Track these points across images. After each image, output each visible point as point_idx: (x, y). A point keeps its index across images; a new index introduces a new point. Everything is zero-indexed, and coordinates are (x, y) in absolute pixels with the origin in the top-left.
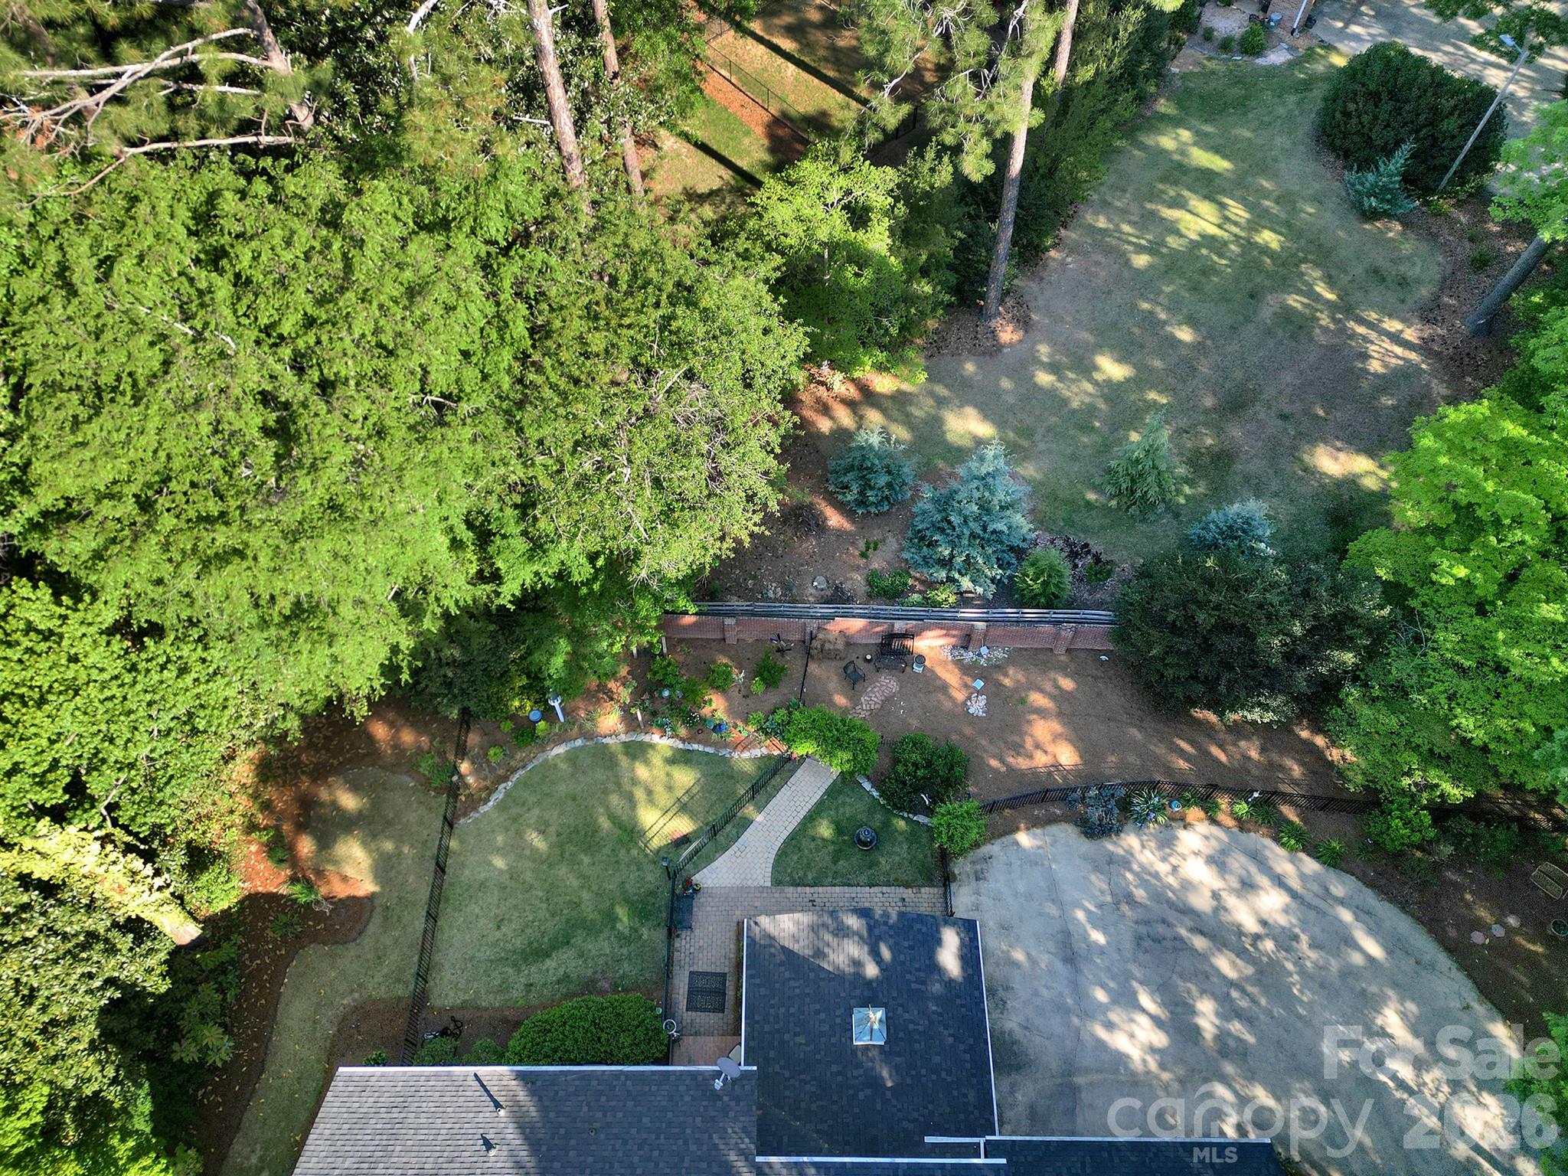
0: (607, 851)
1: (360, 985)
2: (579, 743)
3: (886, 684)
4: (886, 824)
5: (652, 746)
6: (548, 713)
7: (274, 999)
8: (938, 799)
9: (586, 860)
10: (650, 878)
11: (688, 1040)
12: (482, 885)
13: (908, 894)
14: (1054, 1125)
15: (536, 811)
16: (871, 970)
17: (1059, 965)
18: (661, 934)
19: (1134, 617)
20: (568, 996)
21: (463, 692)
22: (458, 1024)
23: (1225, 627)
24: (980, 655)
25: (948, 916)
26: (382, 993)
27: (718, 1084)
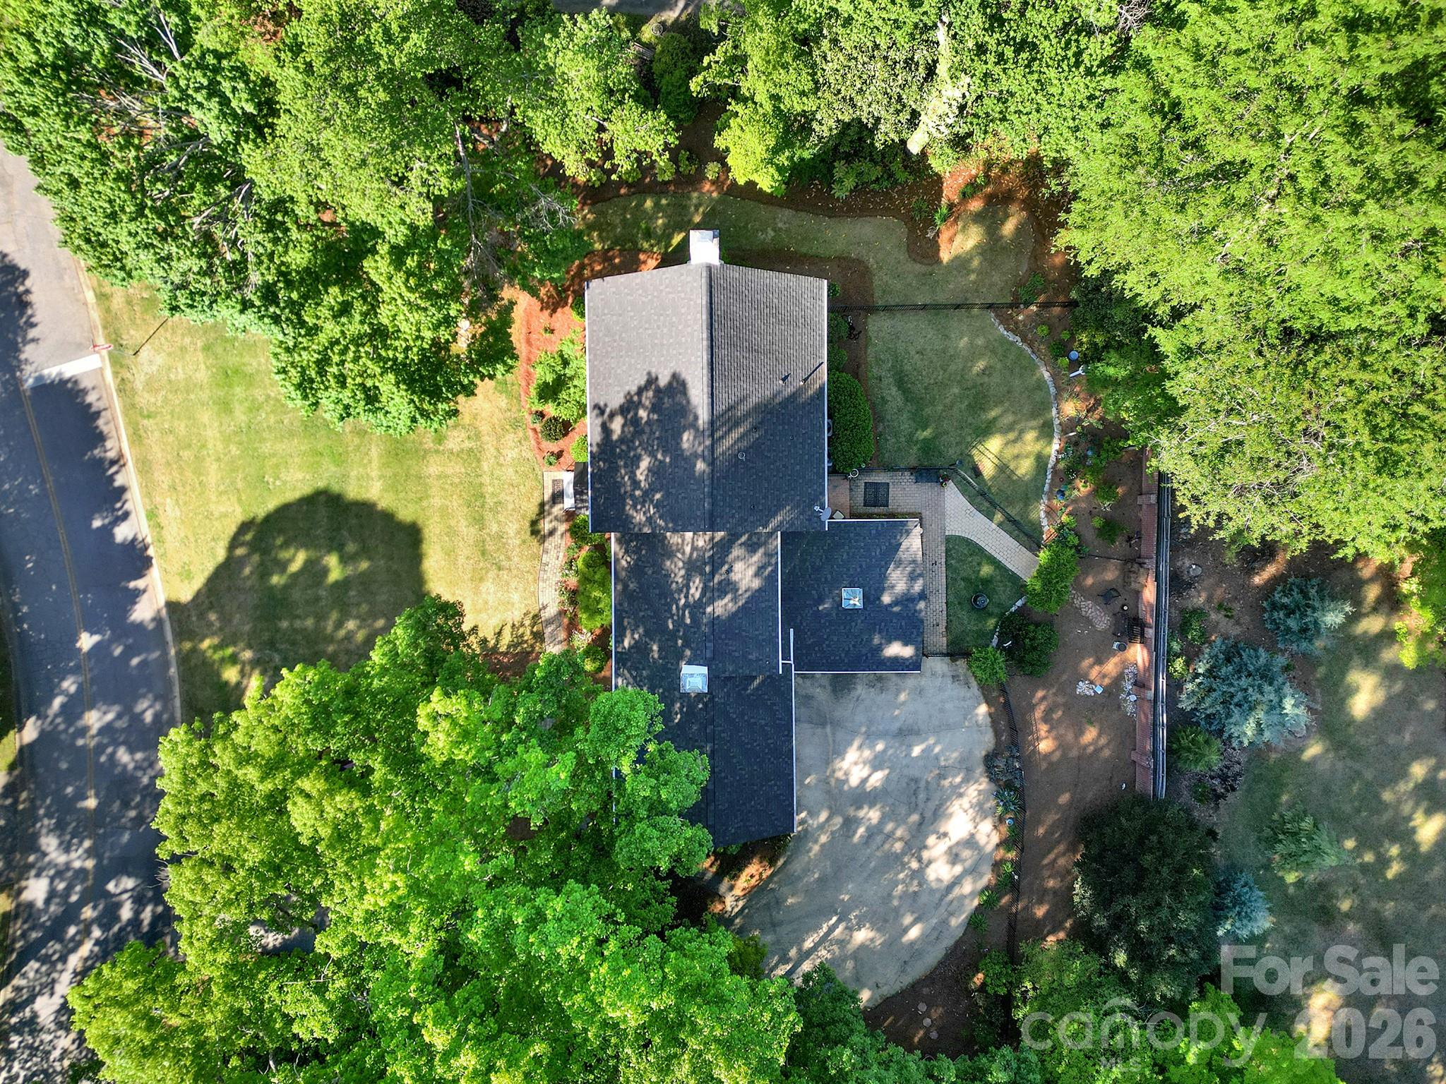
0: (970, 420)
1: (881, 268)
2: (1053, 390)
3: (1102, 621)
4: (990, 615)
5: (1050, 443)
6: (1074, 365)
7: (873, 213)
8: (1009, 652)
9: (963, 406)
10: (951, 451)
11: (846, 484)
12: (947, 337)
13: (942, 628)
14: (803, 710)
15: (999, 366)
16: (886, 599)
17: (897, 725)
18: (913, 461)
19: (1155, 812)
20: (873, 407)
21: (1091, 301)
22: (856, 337)
23: (1142, 873)
24: (1129, 694)
25: (923, 652)
26: (876, 282)
27: (817, 508)
